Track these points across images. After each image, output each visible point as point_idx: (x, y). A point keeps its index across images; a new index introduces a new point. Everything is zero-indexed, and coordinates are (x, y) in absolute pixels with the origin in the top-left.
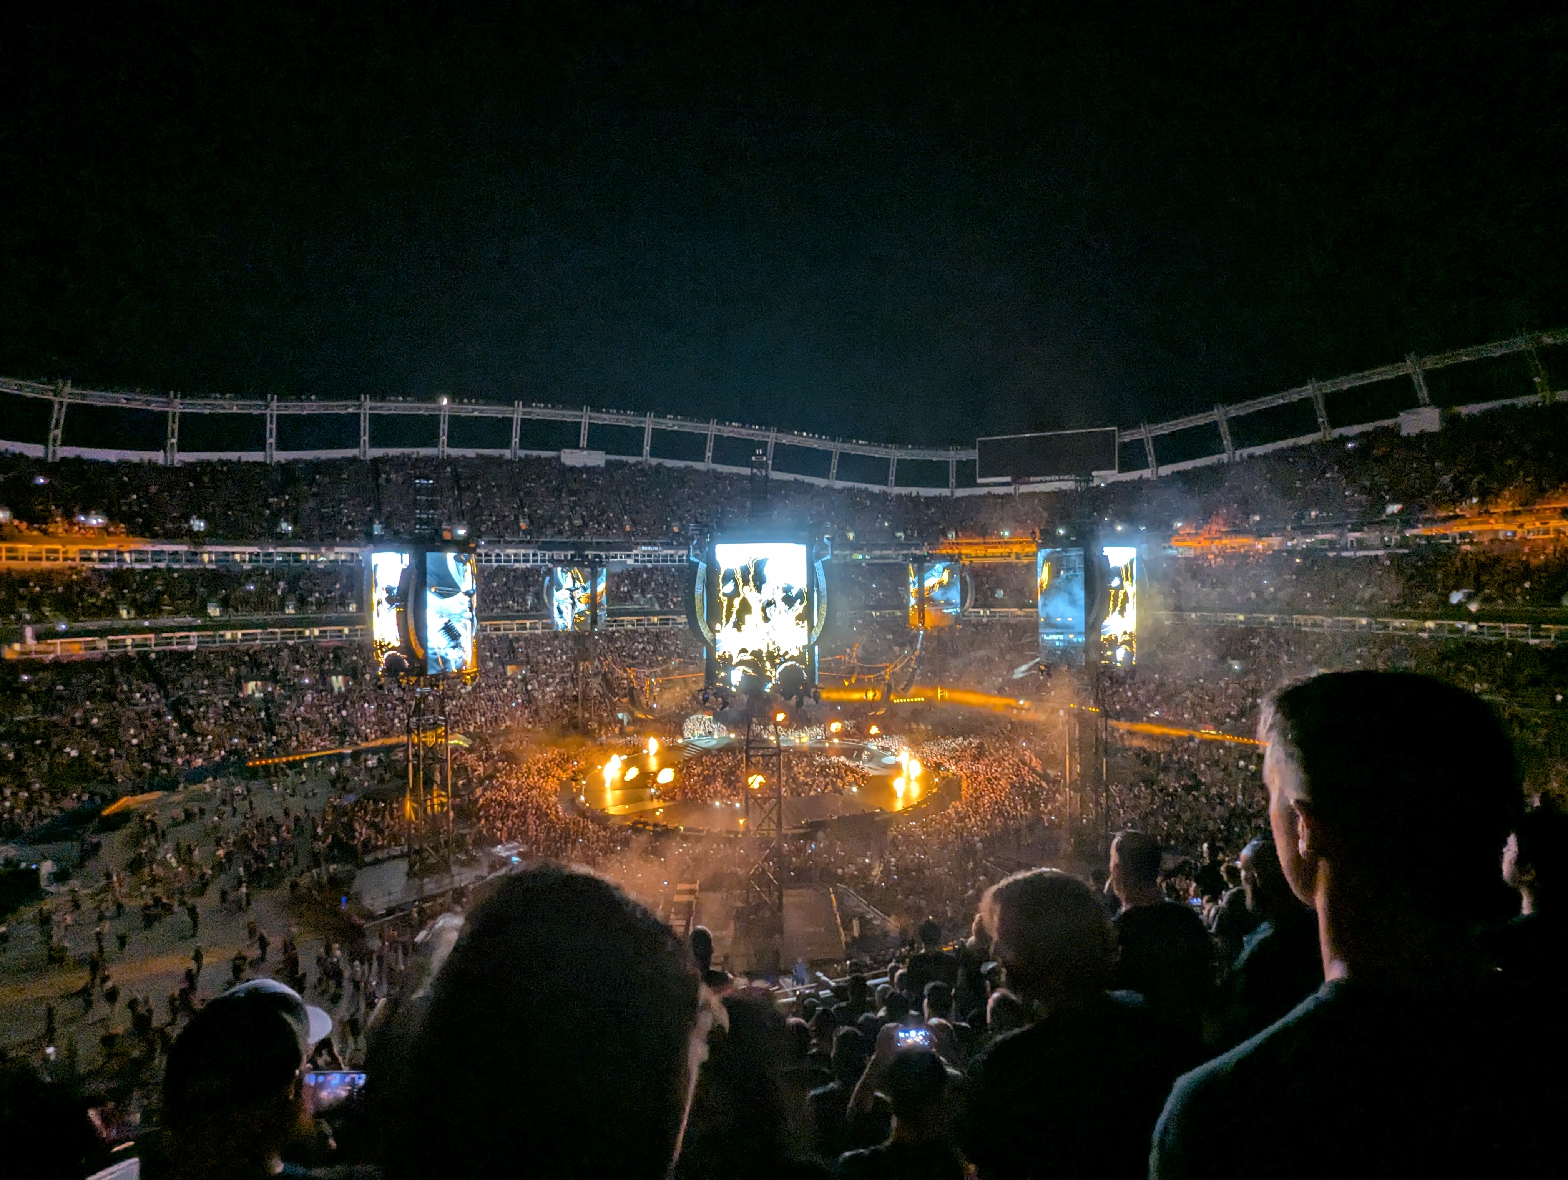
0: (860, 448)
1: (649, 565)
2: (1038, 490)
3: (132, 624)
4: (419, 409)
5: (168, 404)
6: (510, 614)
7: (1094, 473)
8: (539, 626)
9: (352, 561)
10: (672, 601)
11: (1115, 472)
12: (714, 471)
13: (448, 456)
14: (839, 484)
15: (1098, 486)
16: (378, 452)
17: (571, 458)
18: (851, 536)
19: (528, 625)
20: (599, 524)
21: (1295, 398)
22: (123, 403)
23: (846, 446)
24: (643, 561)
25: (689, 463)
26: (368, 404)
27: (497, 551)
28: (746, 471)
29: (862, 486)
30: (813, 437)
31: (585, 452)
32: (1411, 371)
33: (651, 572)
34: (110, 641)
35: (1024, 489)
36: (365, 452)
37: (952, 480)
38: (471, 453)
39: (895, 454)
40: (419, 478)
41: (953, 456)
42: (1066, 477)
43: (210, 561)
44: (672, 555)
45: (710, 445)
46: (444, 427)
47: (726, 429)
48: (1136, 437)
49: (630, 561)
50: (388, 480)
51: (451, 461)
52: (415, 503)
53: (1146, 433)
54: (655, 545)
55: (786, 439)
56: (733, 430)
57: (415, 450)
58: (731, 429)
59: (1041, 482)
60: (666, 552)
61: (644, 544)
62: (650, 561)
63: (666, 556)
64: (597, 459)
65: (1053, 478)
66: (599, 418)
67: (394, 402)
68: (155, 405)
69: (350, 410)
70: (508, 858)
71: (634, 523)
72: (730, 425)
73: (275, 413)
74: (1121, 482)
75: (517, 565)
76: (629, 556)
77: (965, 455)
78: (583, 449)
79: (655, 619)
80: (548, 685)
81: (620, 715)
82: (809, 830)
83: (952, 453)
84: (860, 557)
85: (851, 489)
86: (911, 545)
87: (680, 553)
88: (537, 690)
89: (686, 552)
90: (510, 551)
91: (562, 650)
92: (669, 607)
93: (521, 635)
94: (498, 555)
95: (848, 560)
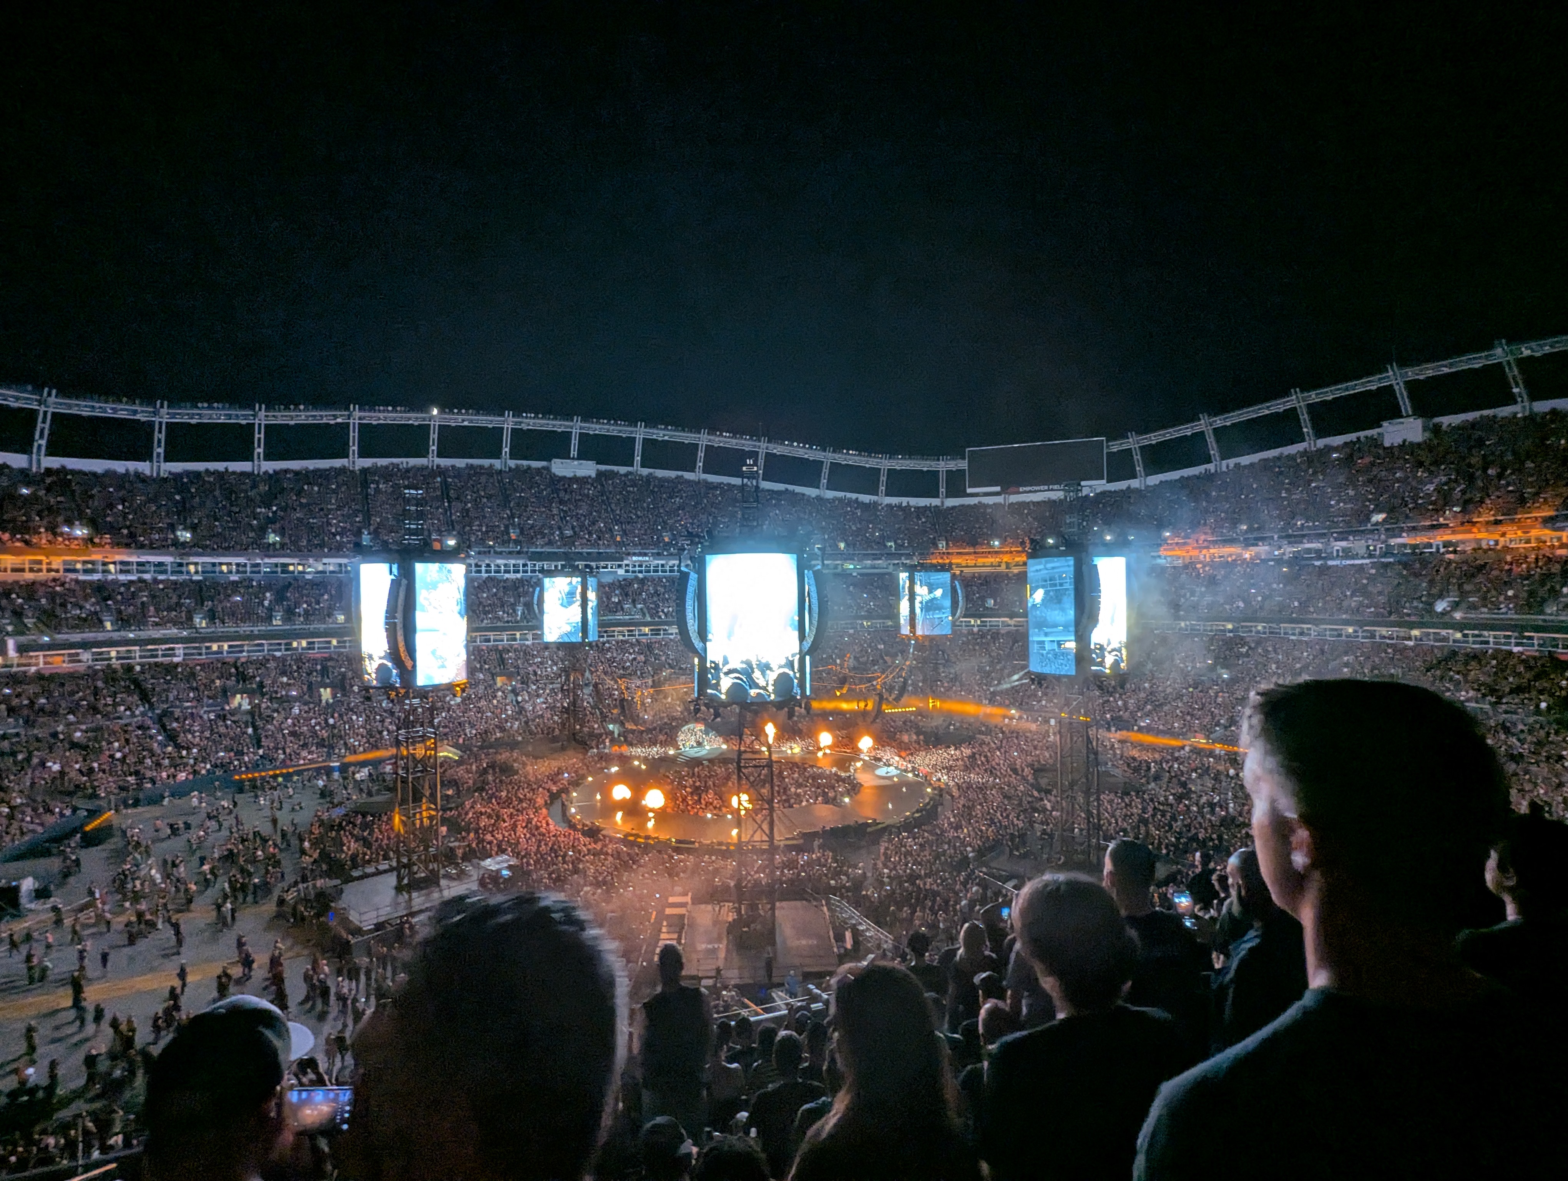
0: (851, 458)
1: (640, 576)
2: (1028, 500)
3: (116, 636)
4: (409, 419)
5: (155, 414)
6: (499, 624)
7: (1083, 483)
8: (530, 637)
9: (341, 572)
10: (663, 611)
11: (1104, 481)
12: (705, 481)
13: (438, 466)
14: (830, 494)
15: (1087, 496)
16: (367, 462)
17: (561, 468)
18: (842, 545)
20: (590, 534)
21: (1281, 409)
22: (110, 414)
23: (837, 456)
24: (634, 572)
25: (680, 473)
26: (357, 414)
27: (487, 562)
28: (736, 481)
29: (854, 496)
30: (804, 447)
31: (576, 462)
32: (1394, 382)
33: (642, 582)
34: (94, 654)
35: (1014, 499)
36: (354, 463)
37: (942, 490)
38: (460, 463)
39: (884, 464)
40: (409, 489)
41: (944, 466)
42: (1055, 487)
43: (197, 572)
44: (663, 566)
45: (701, 454)
46: (434, 436)
47: (717, 439)
48: (1124, 447)
49: (621, 572)
50: (377, 490)
51: (441, 472)
52: (405, 514)
53: (1133, 442)
54: (645, 555)
55: (778, 449)
56: (724, 440)
57: (404, 460)
58: (721, 439)
59: (1030, 492)
61: (635, 554)
62: (640, 572)
63: (657, 566)
64: (588, 469)
65: (1042, 488)
66: (589, 428)
67: (384, 411)
68: (142, 414)
69: (339, 420)
70: (498, 871)
71: (625, 533)
72: (721, 435)
73: (263, 423)
74: (1110, 492)
75: (507, 576)
76: (620, 566)
77: (953, 465)
78: (573, 458)
79: (646, 630)
80: (538, 696)
81: (611, 727)
82: (801, 841)
83: (942, 463)
84: (852, 567)
85: (840, 500)
86: (902, 555)
87: (671, 563)
88: (527, 702)
89: (677, 562)
90: (500, 562)
91: (553, 661)
92: (660, 617)
93: (511, 646)
94: (488, 565)
95: (839, 570)
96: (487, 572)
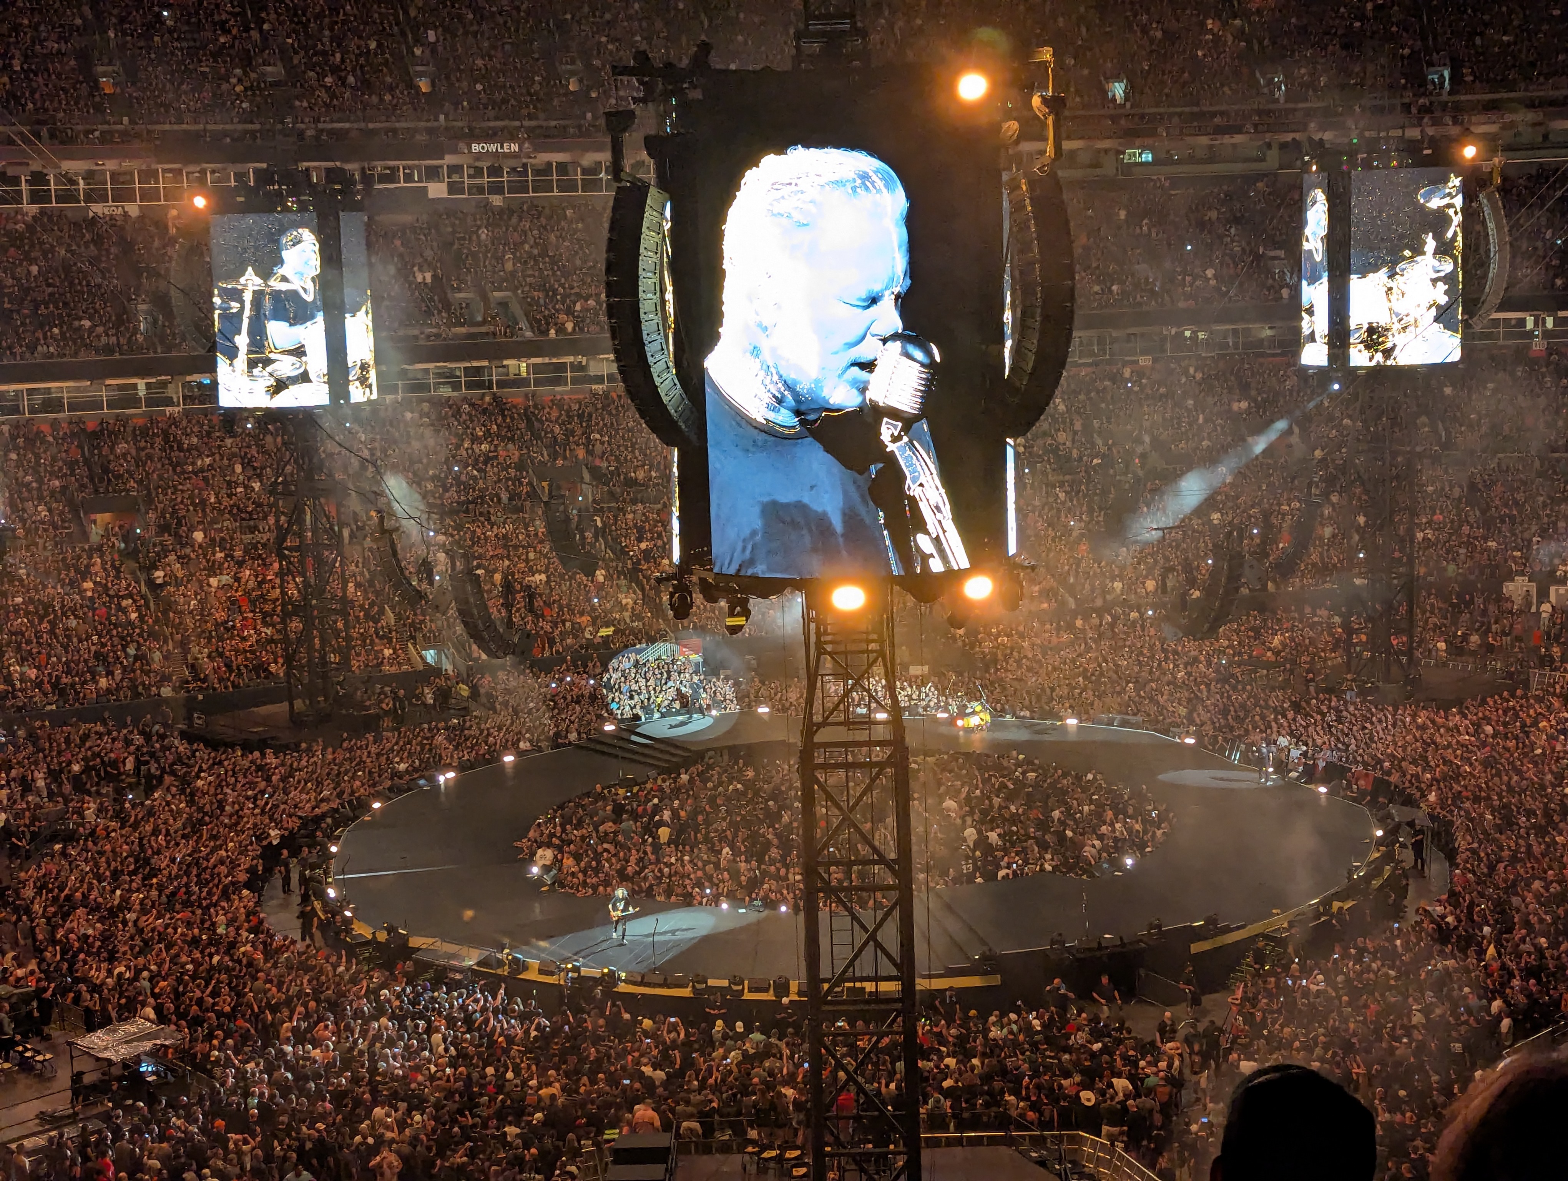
1: (497, 201)
6: (83, 357)
8: (175, 391)
10: (569, 312)
18: (1118, 90)
19: (142, 392)
24: (480, 190)
27: (36, 166)
44: (562, 168)
49: (437, 190)
54: (512, 138)
60: (544, 157)
62: (497, 189)
63: (547, 169)
70: (130, 1066)
71: (442, 67)
75: (97, 209)
76: (433, 174)
79: (521, 367)
80: (213, 569)
81: (430, 655)
82: (996, 980)
84: (1147, 157)
86: (1309, 113)
87: (589, 159)
88: (178, 583)
89: (605, 157)
90: (72, 166)
91: (247, 463)
92: (561, 330)
93: (123, 421)
94: (38, 178)
95: (1109, 169)
96: (36, 197)
